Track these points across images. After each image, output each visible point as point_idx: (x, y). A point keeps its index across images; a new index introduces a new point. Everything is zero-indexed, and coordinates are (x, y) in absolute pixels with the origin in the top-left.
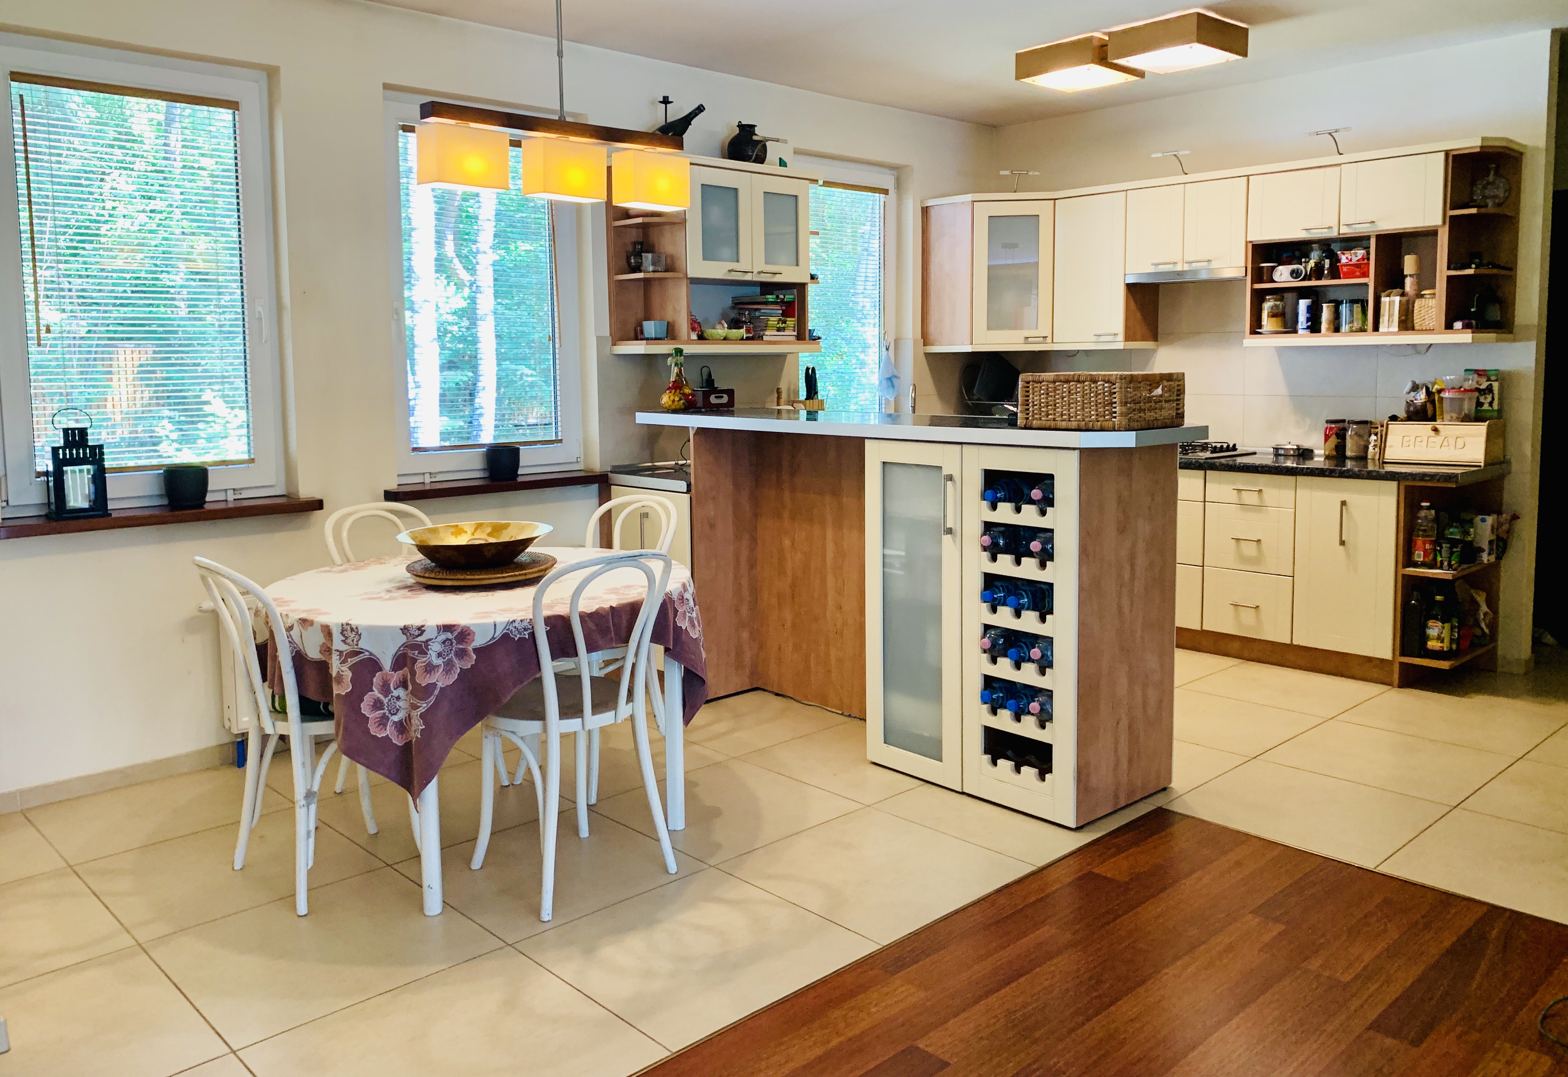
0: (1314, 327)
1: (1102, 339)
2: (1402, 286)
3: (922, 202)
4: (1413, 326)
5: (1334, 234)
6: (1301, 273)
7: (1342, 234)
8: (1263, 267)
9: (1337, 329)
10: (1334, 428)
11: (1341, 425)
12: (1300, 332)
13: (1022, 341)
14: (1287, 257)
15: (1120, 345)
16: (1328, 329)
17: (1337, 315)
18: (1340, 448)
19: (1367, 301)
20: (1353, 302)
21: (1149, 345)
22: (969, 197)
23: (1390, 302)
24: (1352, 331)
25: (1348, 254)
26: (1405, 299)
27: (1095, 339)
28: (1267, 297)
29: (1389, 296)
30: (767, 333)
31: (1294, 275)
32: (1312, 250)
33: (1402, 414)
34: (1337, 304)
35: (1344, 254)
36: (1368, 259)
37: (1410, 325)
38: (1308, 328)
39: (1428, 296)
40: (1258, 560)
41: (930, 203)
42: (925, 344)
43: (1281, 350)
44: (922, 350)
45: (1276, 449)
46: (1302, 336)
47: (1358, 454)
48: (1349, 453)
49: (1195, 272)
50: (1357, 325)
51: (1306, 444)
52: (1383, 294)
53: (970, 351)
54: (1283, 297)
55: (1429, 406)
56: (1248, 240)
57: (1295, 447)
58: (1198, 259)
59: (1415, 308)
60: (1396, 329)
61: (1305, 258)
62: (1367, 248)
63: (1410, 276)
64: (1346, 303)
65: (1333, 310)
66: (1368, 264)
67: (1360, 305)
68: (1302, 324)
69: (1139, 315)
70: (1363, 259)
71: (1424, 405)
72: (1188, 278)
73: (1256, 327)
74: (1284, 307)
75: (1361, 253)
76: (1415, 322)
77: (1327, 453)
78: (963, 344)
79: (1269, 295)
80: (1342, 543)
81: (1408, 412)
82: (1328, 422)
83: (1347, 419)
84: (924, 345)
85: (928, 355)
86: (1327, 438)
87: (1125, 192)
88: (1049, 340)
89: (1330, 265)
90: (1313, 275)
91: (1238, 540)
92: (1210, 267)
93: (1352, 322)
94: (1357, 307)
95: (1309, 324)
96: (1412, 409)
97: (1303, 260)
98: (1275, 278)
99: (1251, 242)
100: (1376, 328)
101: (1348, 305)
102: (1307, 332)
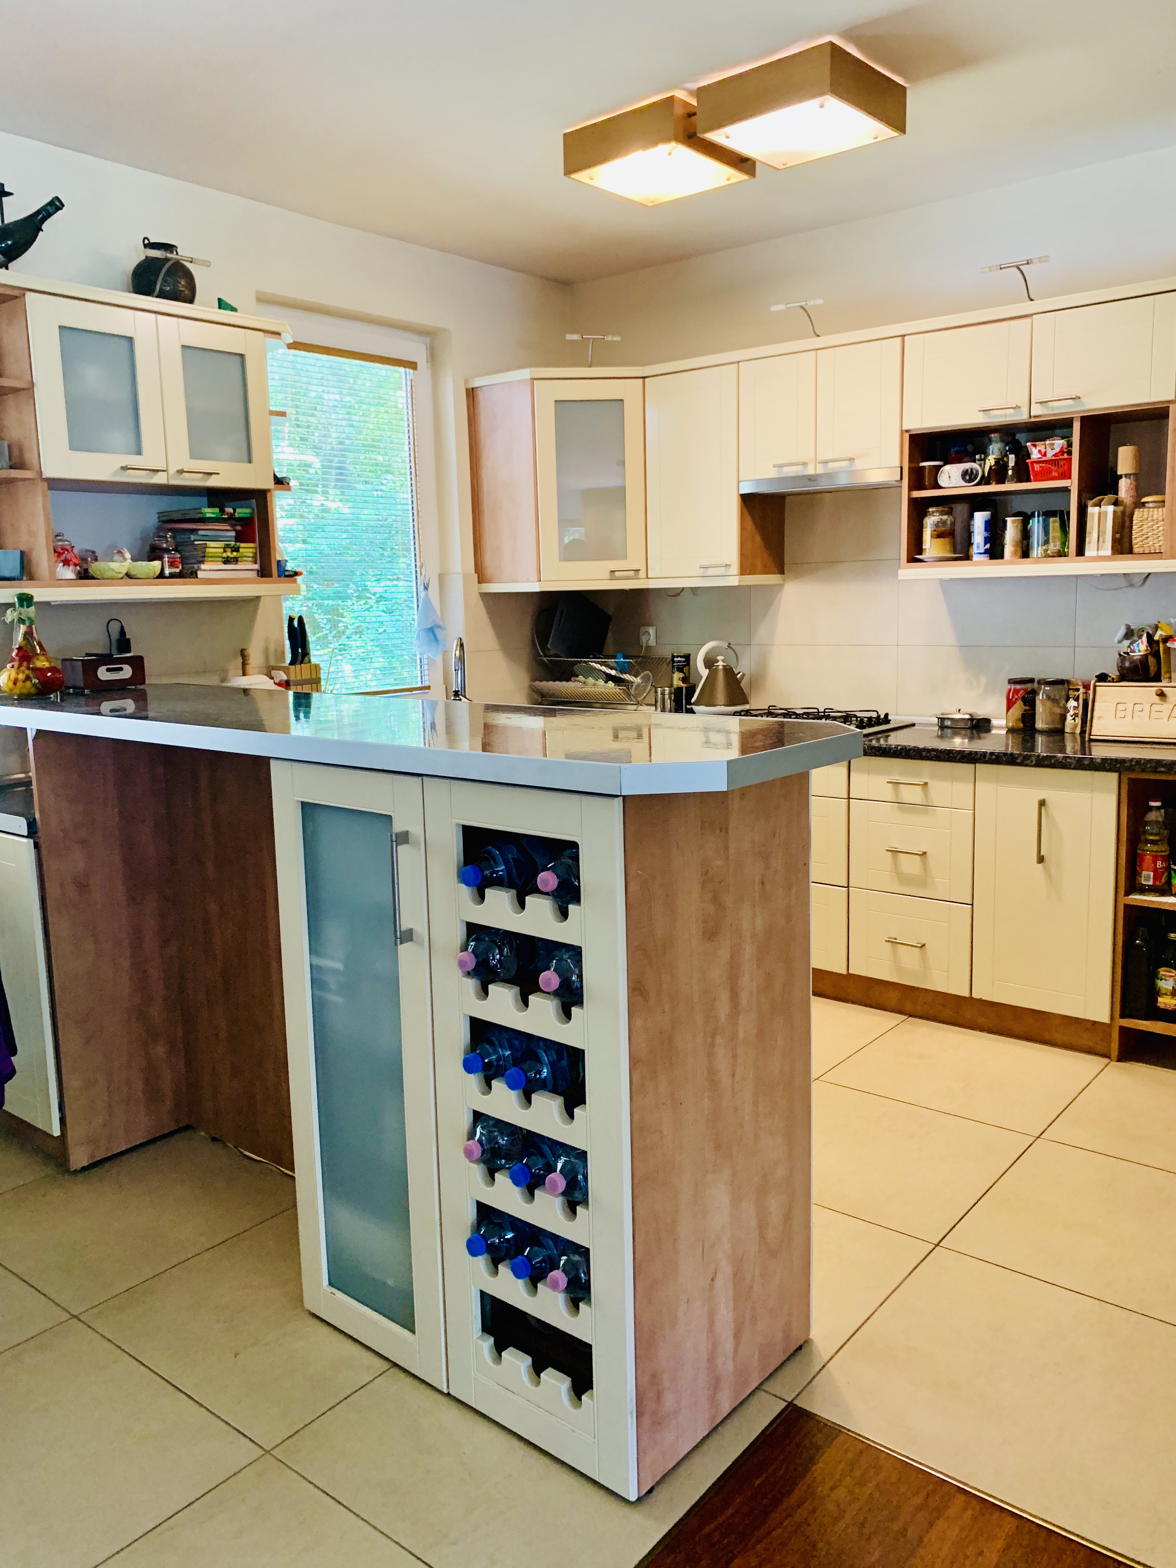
0: (995, 551)
1: (710, 572)
2: (1116, 491)
3: (466, 381)
4: (1132, 548)
5: (1023, 417)
6: (977, 474)
7: (1035, 417)
8: (924, 467)
9: (1025, 553)
10: (1019, 691)
11: (1029, 686)
12: (976, 558)
13: (607, 575)
14: (957, 452)
15: (734, 580)
16: (1015, 553)
17: (1026, 535)
18: (1028, 718)
19: (1068, 513)
20: (1048, 514)
21: (772, 579)
22: (526, 374)
23: (1100, 513)
24: (1047, 556)
25: (1041, 446)
26: (1120, 509)
27: (700, 572)
28: (930, 510)
29: (1099, 505)
30: (203, 567)
31: (968, 477)
32: (990, 442)
33: (1114, 673)
34: (1026, 518)
35: (1035, 446)
36: (1070, 453)
37: (1126, 545)
38: (986, 552)
39: (1151, 505)
40: (923, 880)
41: (477, 383)
42: (481, 580)
43: (946, 585)
44: (477, 588)
45: (942, 720)
46: (979, 563)
47: (1051, 726)
48: (1040, 725)
49: (830, 475)
50: (1054, 547)
51: (981, 712)
52: (1090, 503)
53: (538, 590)
54: (952, 509)
55: (1151, 660)
56: (905, 428)
57: (967, 717)
58: (836, 457)
59: (1135, 522)
60: (1108, 552)
61: (980, 453)
62: (1068, 437)
63: (1126, 475)
64: (1038, 516)
65: (1020, 526)
66: (1069, 461)
67: (1058, 519)
68: (978, 547)
69: (758, 538)
70: (1062, 452)
71: (1145, 658)
72: (822, 485)
73: (915, 552)
74: (953, 524)
75: (1059, 443)
76: (1134, 542)
77: (1010, 725)
78: (528, 581)
79: (933, 506)
80: (1041, 859)
81: (1121, 668)
82: (1011, 681)
83: (1037, 678)
84: (479, 582)
85: (485, 596)
86: (1010, 704)
87: (735, 365)
88: (642, 574)
89: (1016, 463)
90: (993, 476)
91: (894, 852)
92: (853, 469)
93: (1046, 542)
94: (1054, 522)
95: (988, 546)
96: (1127, 664)
97: (977, 457)
98: (941, 482)
99: (907, 431)
100: (1080, 552)
101: (1041, 519)
102: (985, 558)
